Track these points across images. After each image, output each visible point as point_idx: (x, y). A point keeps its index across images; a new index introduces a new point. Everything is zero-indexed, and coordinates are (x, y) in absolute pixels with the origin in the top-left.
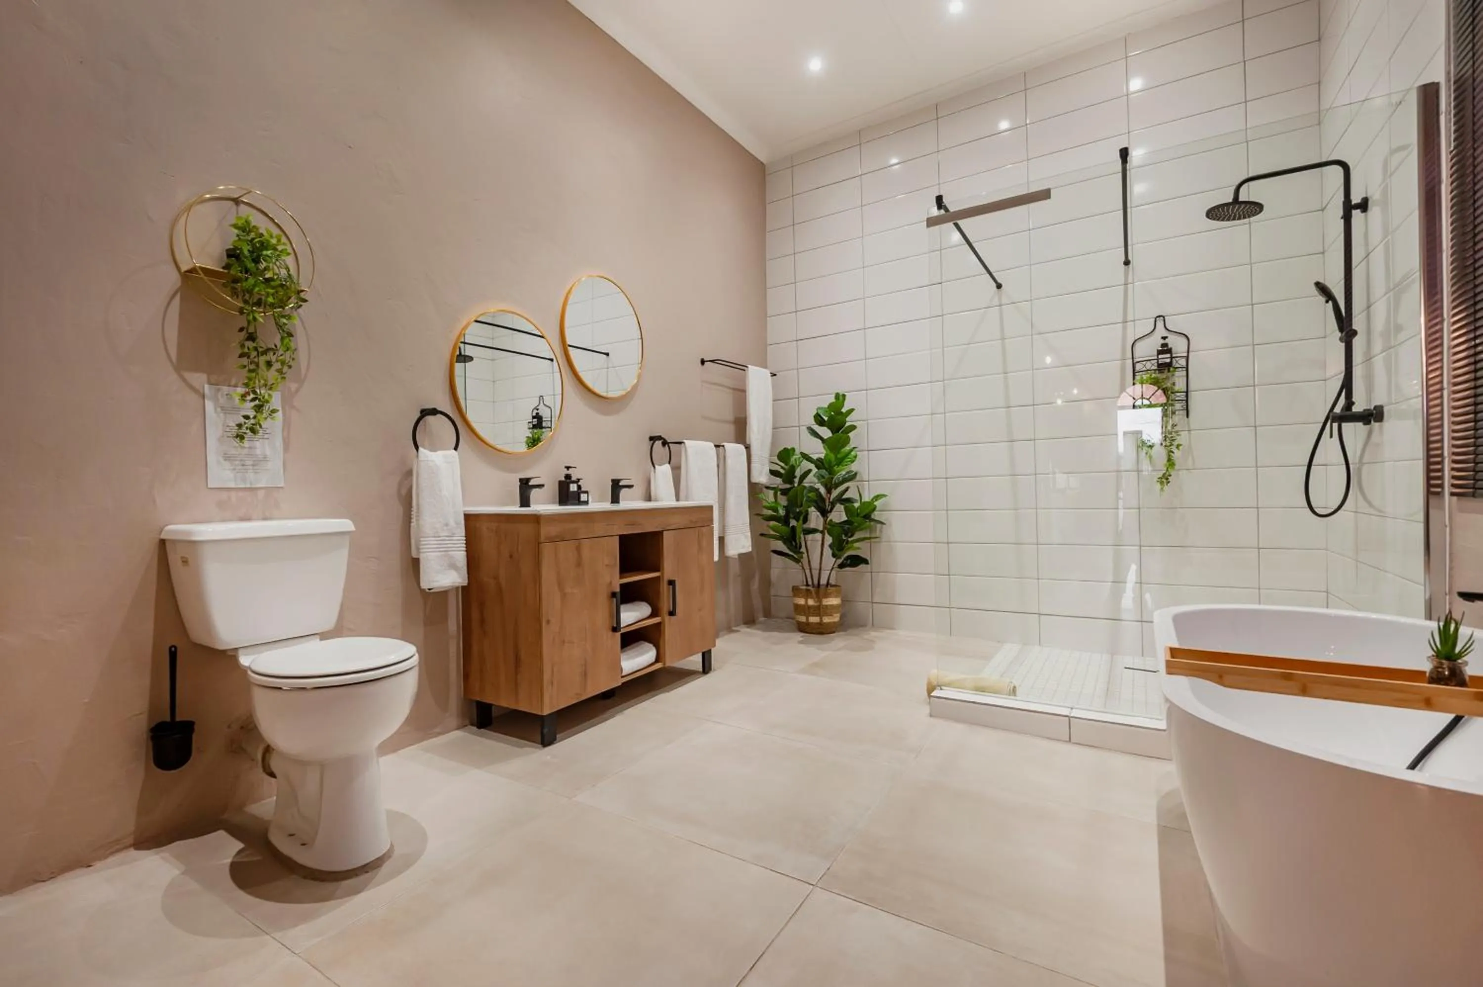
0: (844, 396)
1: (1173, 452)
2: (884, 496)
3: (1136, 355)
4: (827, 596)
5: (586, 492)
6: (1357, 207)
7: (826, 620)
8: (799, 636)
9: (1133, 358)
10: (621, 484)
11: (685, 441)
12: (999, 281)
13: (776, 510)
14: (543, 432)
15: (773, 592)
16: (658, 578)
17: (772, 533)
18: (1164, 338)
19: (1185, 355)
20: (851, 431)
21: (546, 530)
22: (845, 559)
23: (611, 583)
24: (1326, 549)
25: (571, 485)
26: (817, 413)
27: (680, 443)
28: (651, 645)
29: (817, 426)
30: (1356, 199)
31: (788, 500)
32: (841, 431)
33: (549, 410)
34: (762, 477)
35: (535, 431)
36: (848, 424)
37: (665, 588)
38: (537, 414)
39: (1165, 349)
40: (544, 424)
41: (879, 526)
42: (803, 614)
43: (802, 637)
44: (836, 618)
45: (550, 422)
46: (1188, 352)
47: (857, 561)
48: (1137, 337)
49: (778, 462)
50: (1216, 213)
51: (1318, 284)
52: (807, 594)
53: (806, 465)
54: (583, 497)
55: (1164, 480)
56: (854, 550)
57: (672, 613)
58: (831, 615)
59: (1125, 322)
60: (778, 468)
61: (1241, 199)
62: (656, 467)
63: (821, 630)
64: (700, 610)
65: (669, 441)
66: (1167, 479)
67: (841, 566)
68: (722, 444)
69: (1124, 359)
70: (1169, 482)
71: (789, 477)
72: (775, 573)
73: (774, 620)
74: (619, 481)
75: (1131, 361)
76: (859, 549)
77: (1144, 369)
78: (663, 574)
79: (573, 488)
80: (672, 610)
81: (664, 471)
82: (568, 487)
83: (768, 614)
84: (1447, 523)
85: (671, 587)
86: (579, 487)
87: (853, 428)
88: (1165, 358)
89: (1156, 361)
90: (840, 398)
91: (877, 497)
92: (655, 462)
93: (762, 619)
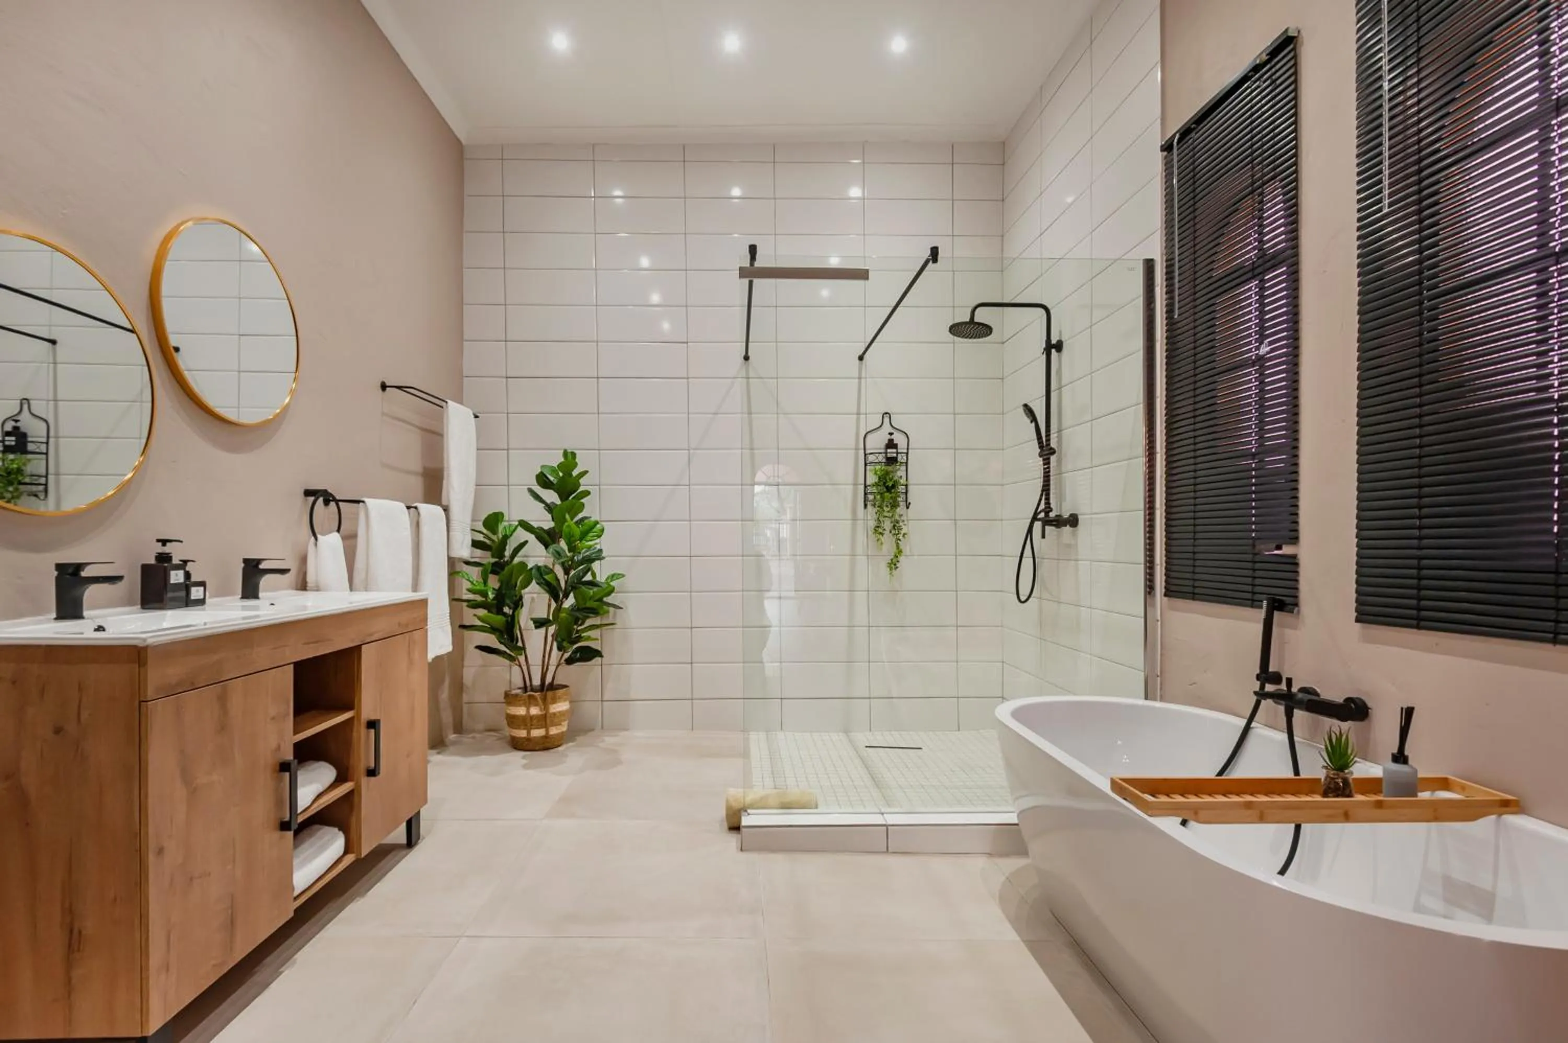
0: (574, 455)
1: (900, 540)
2: (623, 576)
3: (867, 447)
4: (554, 701)
5: (202, 584)
6: (1054, 346)
7: (554, 731)
8: (518, 757)
9: (865, 449)
10: (262, 566)
11: (366, 500)
12: (750, 354)
13: (484, 594)
14: (29, 460)
15: (465, 698)
16: (349, 721)
17: (480, 623)
18: (891, 434)
19: (905, 451)
20: (585, 497)
21: (156, 676)
22: (572, 653)
23: (278, 748)
24: (1002, 626)
25: (173, 573)
26: (542, 473)
27: (358, 502)
28: (336, 830)
29: (539, 487)
30: (1054, 341)
31: (501, 581)
32: (573, 495)
33: (44, 425)
34: (464, 551)
35: (11, 456)
36: (581, 489)
37: (363, 737)
38: (16, 428)
39: (891, 444)
40: (31, 447)
41: (611, 609)
42: (522, 727)
43: (524, 757)
44: (564, 728)
45: (45, 445)
46: (908, 449)
47: (588, 654)
48: (868, 430)
49: (485, 531)
50: (956, 329)
51: (1026, 406)
52: (531, 701)
53: (522, 535)
54: (196, 593)
55: (893, 566)
56: (585, 640)
57: (372, 773)
58: (560, 724)
59: (858, 414)
60: (480, 538)
61: (976, 320)
62: (319, 536)
63: (546, 745)
64: (408, 756)
65: (338, 498)
66: (895, 565)
67: (569, 661)
68: (415, 505)
69: (857, 449)
70: (897, 568)
71: (498, 549)
72: (469, 674)
73: (471, 736)
74: (259, 561)
75: (863, 451)
76: (592, 638)
77: (877, 461)
78: (359, 714)
79: (177, 577)
80: (372, 765)
81: (331, 542)
82: (166, 577)
83: (459, 728)
84: (1159, 618)
85: (373, 731)
86: (188, 575)
87: (587, 493)
88: (892, 452)
89: (884, 455)
90: (570, 457)
91: (613, 577)
92: (316, 530)
93: (452, 737)
